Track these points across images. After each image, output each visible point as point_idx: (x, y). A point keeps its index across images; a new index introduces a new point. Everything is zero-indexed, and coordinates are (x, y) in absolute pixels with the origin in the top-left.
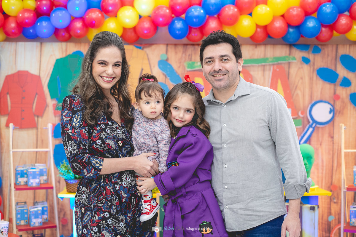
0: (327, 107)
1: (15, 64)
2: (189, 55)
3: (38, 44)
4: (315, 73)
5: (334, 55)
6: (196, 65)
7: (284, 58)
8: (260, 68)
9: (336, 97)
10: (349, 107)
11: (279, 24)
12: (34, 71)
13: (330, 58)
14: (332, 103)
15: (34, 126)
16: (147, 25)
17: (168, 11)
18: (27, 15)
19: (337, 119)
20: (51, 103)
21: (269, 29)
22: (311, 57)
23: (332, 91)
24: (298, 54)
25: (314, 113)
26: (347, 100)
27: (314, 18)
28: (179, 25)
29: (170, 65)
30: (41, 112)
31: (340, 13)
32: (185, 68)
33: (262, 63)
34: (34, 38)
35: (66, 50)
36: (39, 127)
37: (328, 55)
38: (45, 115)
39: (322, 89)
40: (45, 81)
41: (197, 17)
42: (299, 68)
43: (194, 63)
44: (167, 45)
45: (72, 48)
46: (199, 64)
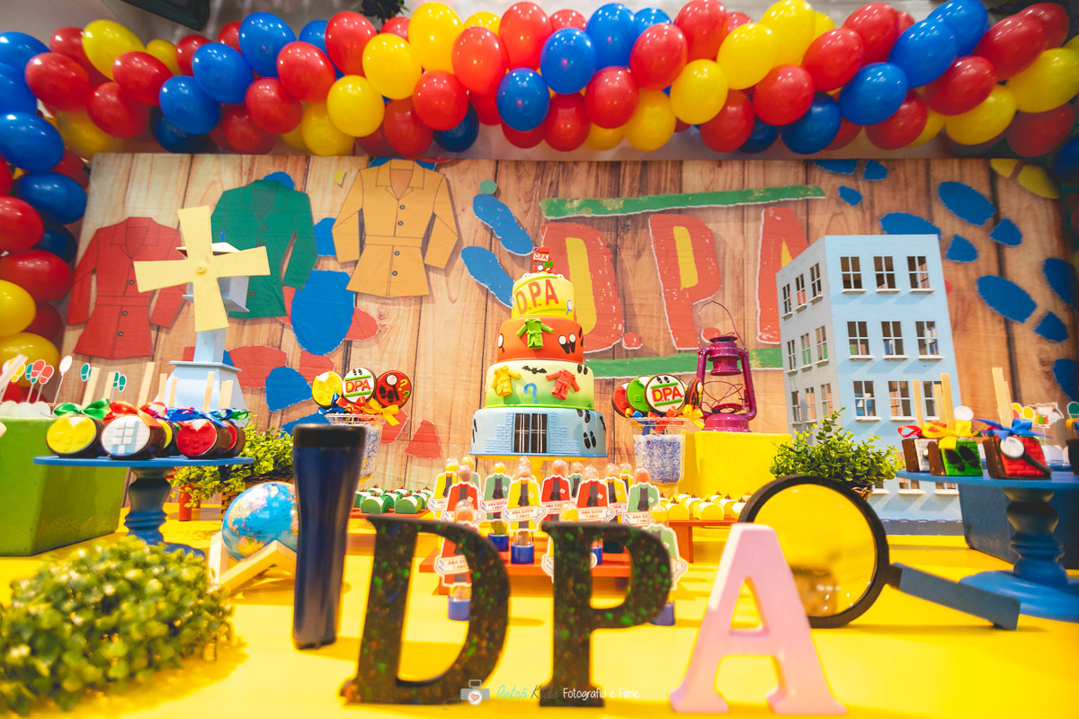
1: (124, 202)
2: (552, 183)
3: (187, 156)
4: (878, 226)
5: (922, 183)
6: (568, 206)
7: (793, 191)
8: (732, 215)
10: (980, 314)
12: (166, 219)
13: (911, 191)
22: (863, 187)
24: (829, 182)
26: (973, 296)
29: (505, 207)
32: (541, 215)
33: (739, 202)
35: (251, 170)
37: (907, 185)
38: (178, 324)
42: (835, 214)
43: (563, 202)
44: (498, 162)
45: (265, 166)
46: (576, 203)
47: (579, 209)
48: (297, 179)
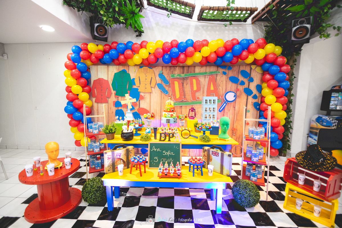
0: (233, 94)
1: (97, 76)
2: (172, 71)
3: (107, 66)
4: (228, 79)
5: (238, 71)
6: (175, 75)
7: (214, 72)
8: (203, 77)
9: (238, 90)
10: (243, 94)
11: (213, 56)
12: (105, 78)
13: (236, 72)
14: (235, 93)
15: (107, 102)
16: (152, 57)
17: (161, 50)
18: (99, 52)
19: (237, 100)
20: (113, 92)
21: (208, 58)
22: (227, 71)
23: (236, 87)
24: (221, 70)
25: (226, 97)
26: (243, 91)
27: (230, 52)
28: (167, 57)
29: (164, 76)
30: (109, 97)
31: (243, 50)
32: (170, 77)
33: (204, 74)
34: (104, 64)
35: (119, 69)
36: (109, 103)
38: (111, 97)
39: (231, 86)
40: (110, 82)
41: (175, 53)
42: (221, 77)
43: (174, 75)
44: (162, 67)
45: (121, 68)
46: (176, 75)
47: (177, 76)
48: (127, 71)
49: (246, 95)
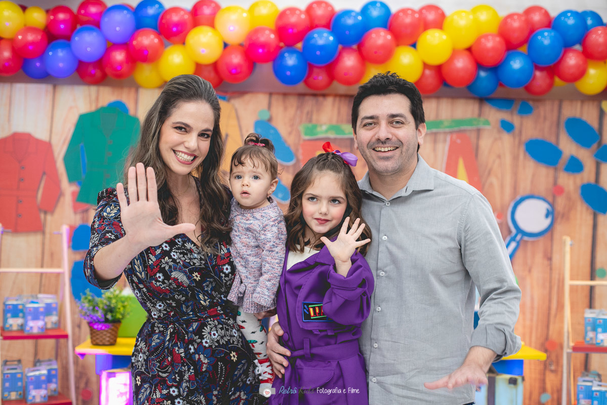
0: (542, 207)
1: (9, 120)
2: (308, 113)
3: (49, 87)
4: (523, 148)
5: (555, 119)
6: (319, 129)
7: (469, 122)
8: (428, 138)
9: (558, 190)
10: (579, 208)
11: (462, 64)
12: (41, 134)
13: (547, 124)
14: (550, 199)
15: (38, 228)
16: (236, 59)
17: (272, 36)
18: (31, 37)
19: (559, 228)
20: (68, 189)
21: (445, 71)
22: (516, 120)
23: (551, 180)
24: (494, 115)
25: (519, 216)
26: (576, 196)
27: (521, 54)
28: (291, 60)
29: (275, 130)
30: (50, 205)
31: (567, 47)
32: (300, 136)
33: (433, 129)
34: (43, 77)
35: (97, 99)
36: (48, 230)
37: (545, 118)
38: (58, 210)
39: (534, 175)
40: (60, 151)
41: (322, 48)
42: (496, 140)
43: (315, 127)
44: (271, 94)
45: (106, 96)
46: (324, 128)
47: (327, 131)
48: (130, 106)
49: (591, 210)
